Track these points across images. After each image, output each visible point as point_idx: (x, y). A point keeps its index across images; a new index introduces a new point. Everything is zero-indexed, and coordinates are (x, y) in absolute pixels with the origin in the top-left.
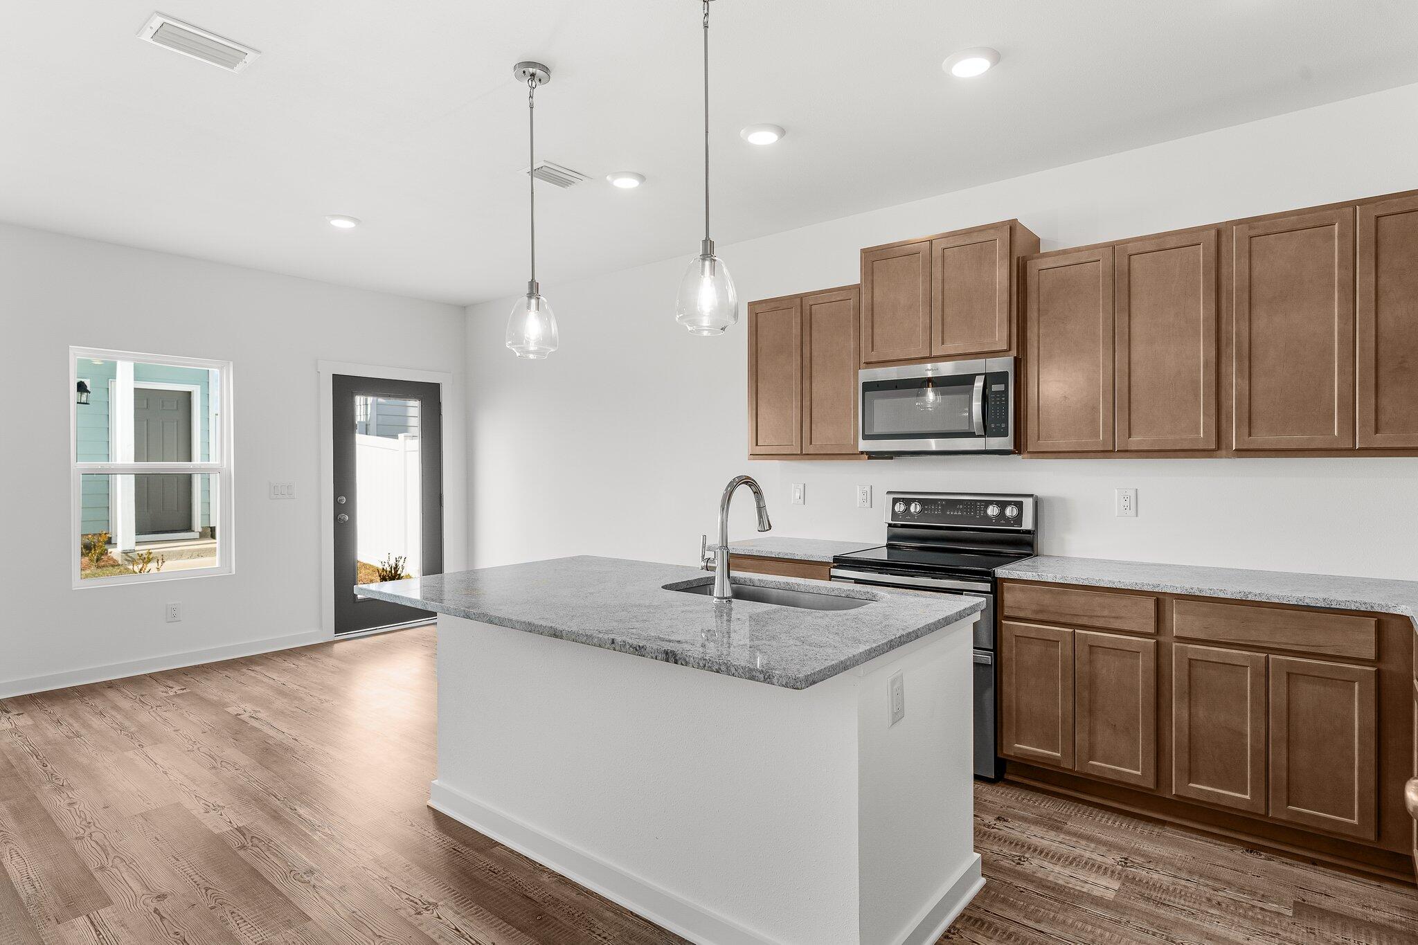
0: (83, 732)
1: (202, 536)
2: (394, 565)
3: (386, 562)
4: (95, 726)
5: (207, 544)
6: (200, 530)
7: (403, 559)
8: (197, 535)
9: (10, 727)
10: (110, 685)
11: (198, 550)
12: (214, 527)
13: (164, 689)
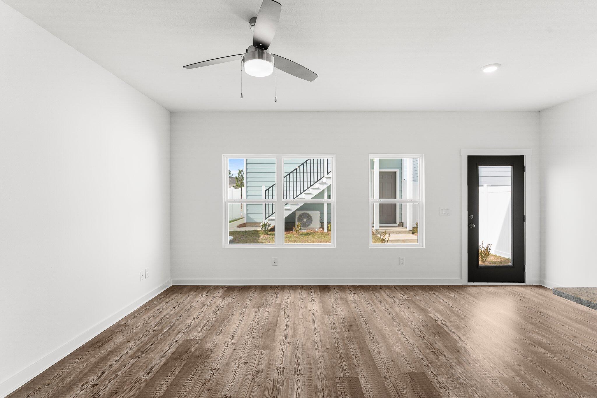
0: (376, 310)
1: (399, 226)
2: (485, 248)
3: (481, 246)
4: (380, 308)
5: (401, 229)
6: (399, 223)
7: (490, 245)
8: (397, 225)
9: (353, 299)
10: (381, 287)
11: (399, 231)
12: (403, 223)
13: (400, 295)
